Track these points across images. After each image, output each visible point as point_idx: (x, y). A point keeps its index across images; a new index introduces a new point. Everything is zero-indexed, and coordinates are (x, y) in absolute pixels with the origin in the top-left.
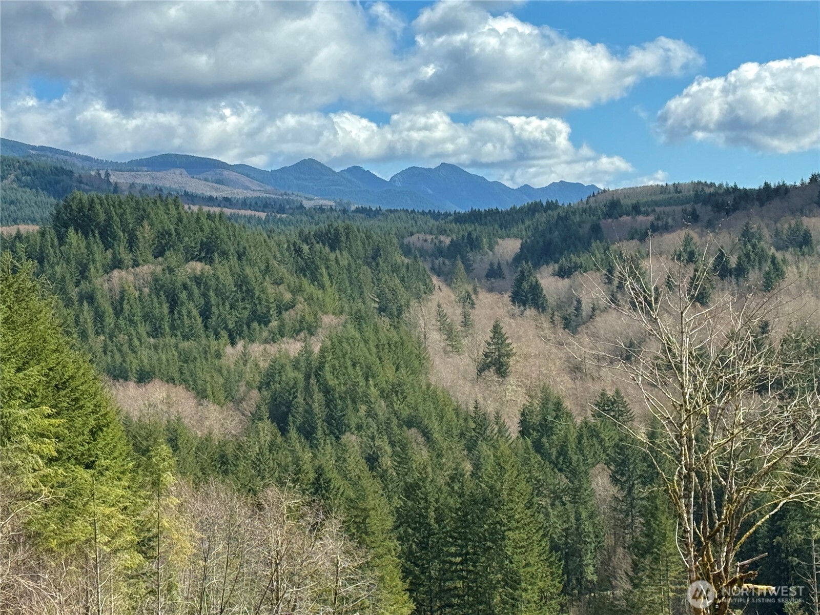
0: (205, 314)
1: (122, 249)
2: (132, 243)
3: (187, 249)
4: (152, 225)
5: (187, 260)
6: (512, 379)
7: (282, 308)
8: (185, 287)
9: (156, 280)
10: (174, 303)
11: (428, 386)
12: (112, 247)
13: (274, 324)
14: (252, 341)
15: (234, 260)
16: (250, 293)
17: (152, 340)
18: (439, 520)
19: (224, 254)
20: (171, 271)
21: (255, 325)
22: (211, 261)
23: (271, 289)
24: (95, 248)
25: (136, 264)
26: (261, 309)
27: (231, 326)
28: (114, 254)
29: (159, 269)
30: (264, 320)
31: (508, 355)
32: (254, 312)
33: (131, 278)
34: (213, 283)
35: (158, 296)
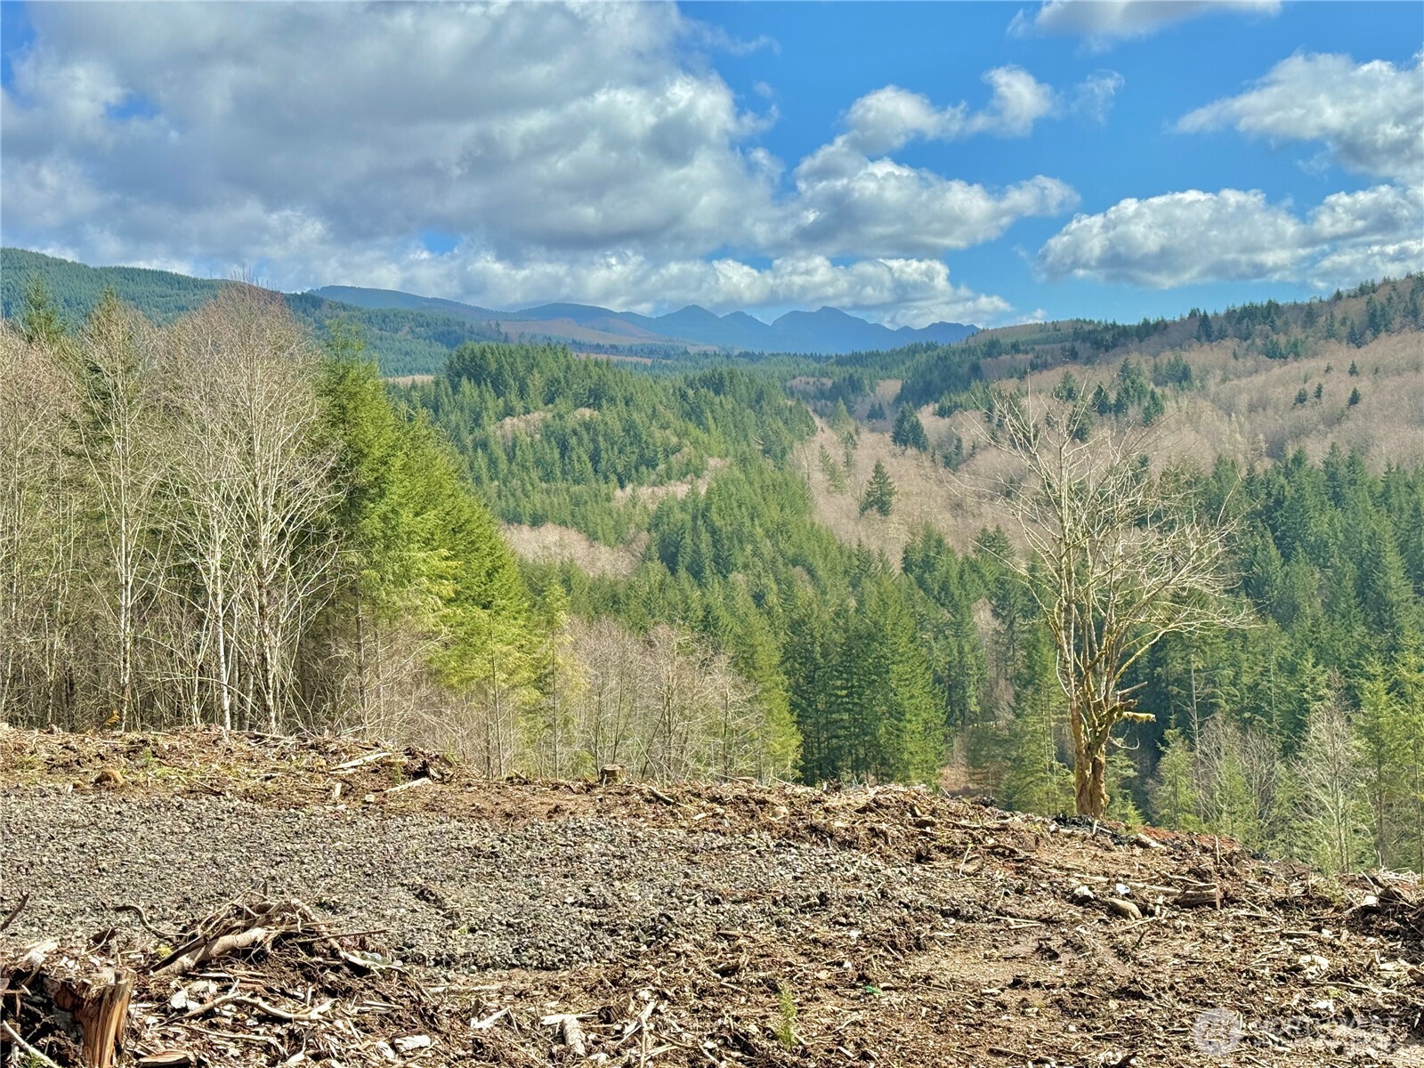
0: (595, 458)
1: (513, 397)
2: (522, 392)
3: (576, 395)
4: (541, 372)
5: (577, 407)
6: (894, 518)
7: (669, 451)
8: (575, 432)
9: (547, 427)
10: (564, 448)
11: (813, 525)
12: (503, 395)
13: (662, 467)
14: (641, 484)
15: (621, 405)
16: (637, 437)
17: (544, 485)
19: (612, 400)
20: (561, 417)
21: (643, 468)
22: (599, 408)
24: (487, 396)
25: (527, 411)
26: (648, 454)
27: (619, 470)
28: (506, 402)
29: (549, 416)
30: (652, 464)
31: (890, 494)
32: (641, 456)
33: (522, 425)
34: (601, 428)
35: (549, 442)
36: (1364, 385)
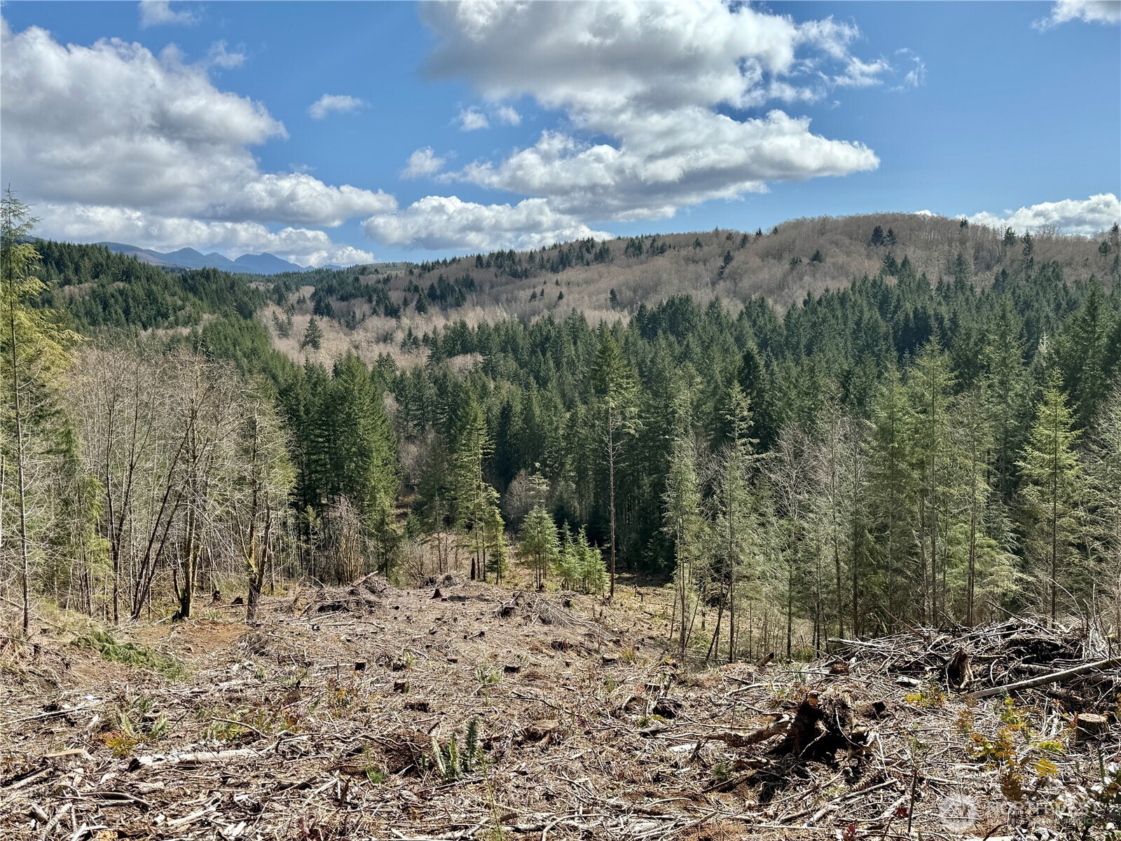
0: (127, 312)
1: (70, 273)
2: (77, 270)
3: (114, 275)
4: (90, 259)
5: (114, 281)
6: (323, 351)
7: (176, 309)
8: (113, 296)
9: (94, 292)
10: (106, 306)
11: (274, 350)
12: (64, 272)
13: (172, 318)
14: (157, 328)
15: (144, 281)
16: (155, 301)
17: (92, 328)
18: (307, 412)
19: (138, 278)
20: (103, 286)
21: (159, 318)
22: (130, 282)
23: (169, 299)
24: (52, 272)
25: (80, 282)
26: (163, 310)
27: (143, 319)
28: (65, 276)
29: (95, 285)
30: (165, 316)
31: (319, 337)
32: (159, 311)
33: (77, 291)
34: (130, 294)
35: (95, 301)
36: (564, 290)
